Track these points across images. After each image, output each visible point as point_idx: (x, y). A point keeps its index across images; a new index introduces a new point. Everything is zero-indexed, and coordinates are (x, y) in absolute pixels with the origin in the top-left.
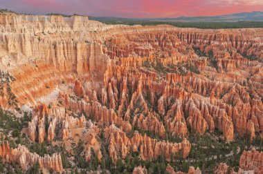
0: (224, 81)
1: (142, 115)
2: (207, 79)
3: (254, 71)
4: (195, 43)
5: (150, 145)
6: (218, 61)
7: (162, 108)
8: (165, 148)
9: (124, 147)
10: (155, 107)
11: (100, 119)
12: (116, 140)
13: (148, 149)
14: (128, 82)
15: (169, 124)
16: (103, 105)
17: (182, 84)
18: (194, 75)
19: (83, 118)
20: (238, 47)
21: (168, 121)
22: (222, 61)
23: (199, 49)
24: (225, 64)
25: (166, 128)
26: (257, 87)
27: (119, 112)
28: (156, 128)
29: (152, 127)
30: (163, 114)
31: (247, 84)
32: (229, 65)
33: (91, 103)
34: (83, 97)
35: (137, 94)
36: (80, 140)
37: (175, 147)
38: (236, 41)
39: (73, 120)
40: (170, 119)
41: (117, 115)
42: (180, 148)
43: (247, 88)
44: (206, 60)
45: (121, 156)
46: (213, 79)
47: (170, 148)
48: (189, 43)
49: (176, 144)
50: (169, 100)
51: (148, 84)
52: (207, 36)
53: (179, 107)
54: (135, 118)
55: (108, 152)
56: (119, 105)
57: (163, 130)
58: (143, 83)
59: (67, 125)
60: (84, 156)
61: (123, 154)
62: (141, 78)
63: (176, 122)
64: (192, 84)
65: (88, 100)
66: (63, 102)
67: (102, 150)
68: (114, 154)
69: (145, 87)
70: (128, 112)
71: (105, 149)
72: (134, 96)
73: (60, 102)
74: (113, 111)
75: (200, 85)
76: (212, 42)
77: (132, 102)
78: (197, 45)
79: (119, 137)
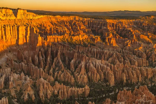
0: (109, 50)
1: (60, 72)
2: (99, 49)
3: (125, 45)
4: (92, 27)
5: (65, 90)
6: (106, 38)
7: (72, 67)
8: (74, 91)
9: (49, 92)
10: (68, 67)
11: (33, 74)
12: (44, 87)
13: (64, 92)
14: (52, 51)
15: (77, 77)
16: (35, 66)
17: (85, 52)
18: (92, 46)
19: (22, 74)
20: (117, 30)
21: (76, 75)
22: (108, 38)
23: (95, 31)
24: (110, 40)
25: (75, 79)
26: (127, 54)
27: (46, 70)
28: (69, 79)
29: (67, 79)
30: (74, 71)
31: (122, 52)
32: (112, 41)
33: (28, 65)
34: (22, 61)
35: (57, 59)
36: (21, 88)
37: (80, 90)
38: (116, 27)
39: (16, 76)
40: (78, 74)
41: (45, 72)
42: (84, 91)
43: (122, 54)
44: (99, 38)
45: (47, 98)
46: (103, 49)
47: (78, 91)
48: (89, 27)
49: (81, 89)
50: (77, 62)
51: (64, 52)
52: (99, 23)
53: (83, 66)
54: (56, 73)
55: (39, 95)
56: (46, 65)
57: (73, 80)
58: (61, 52)
59: (12, 79)
60: (23, 99)
61: (48, 97)
62: (60, 48)
63: (81, 75)
64: (91, 52)
65: (26, 63)
66: (10, 64)
67: (35, 94)
68: (42, 96)
69: (62, 54)
70: (51, 70)
71: (37, 93)
72: (55, 59)
73: (8, 64)
74: (42, 70)
75: (96, 53)
76: (102, 27)
77: (54, 63)
78: (94, 29)
79: (45, 86)
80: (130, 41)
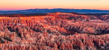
0: (25, 44)
2: (16, 44)
3: (39, 37)
4: (8, 25)
6: (21, 34)
18: (9, 42)
20: (31, 26)
22: (23, 34)
23: (11, 28)
24: (25, 35)
26: (41, 45)
31: (37, 44)
32: (27, 35)
38: (29, 23)
43: (37, 46)
44: (15, 33)
46: (19, 44)
48: (5, 25)
52: (14, 21)
64: (8, 47)
75: (13, 48)
76: (17, 24)
78: (10, 26)
80: (42, 34)
